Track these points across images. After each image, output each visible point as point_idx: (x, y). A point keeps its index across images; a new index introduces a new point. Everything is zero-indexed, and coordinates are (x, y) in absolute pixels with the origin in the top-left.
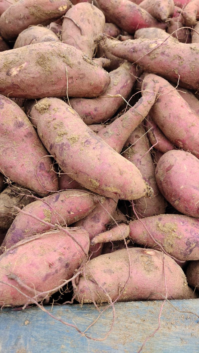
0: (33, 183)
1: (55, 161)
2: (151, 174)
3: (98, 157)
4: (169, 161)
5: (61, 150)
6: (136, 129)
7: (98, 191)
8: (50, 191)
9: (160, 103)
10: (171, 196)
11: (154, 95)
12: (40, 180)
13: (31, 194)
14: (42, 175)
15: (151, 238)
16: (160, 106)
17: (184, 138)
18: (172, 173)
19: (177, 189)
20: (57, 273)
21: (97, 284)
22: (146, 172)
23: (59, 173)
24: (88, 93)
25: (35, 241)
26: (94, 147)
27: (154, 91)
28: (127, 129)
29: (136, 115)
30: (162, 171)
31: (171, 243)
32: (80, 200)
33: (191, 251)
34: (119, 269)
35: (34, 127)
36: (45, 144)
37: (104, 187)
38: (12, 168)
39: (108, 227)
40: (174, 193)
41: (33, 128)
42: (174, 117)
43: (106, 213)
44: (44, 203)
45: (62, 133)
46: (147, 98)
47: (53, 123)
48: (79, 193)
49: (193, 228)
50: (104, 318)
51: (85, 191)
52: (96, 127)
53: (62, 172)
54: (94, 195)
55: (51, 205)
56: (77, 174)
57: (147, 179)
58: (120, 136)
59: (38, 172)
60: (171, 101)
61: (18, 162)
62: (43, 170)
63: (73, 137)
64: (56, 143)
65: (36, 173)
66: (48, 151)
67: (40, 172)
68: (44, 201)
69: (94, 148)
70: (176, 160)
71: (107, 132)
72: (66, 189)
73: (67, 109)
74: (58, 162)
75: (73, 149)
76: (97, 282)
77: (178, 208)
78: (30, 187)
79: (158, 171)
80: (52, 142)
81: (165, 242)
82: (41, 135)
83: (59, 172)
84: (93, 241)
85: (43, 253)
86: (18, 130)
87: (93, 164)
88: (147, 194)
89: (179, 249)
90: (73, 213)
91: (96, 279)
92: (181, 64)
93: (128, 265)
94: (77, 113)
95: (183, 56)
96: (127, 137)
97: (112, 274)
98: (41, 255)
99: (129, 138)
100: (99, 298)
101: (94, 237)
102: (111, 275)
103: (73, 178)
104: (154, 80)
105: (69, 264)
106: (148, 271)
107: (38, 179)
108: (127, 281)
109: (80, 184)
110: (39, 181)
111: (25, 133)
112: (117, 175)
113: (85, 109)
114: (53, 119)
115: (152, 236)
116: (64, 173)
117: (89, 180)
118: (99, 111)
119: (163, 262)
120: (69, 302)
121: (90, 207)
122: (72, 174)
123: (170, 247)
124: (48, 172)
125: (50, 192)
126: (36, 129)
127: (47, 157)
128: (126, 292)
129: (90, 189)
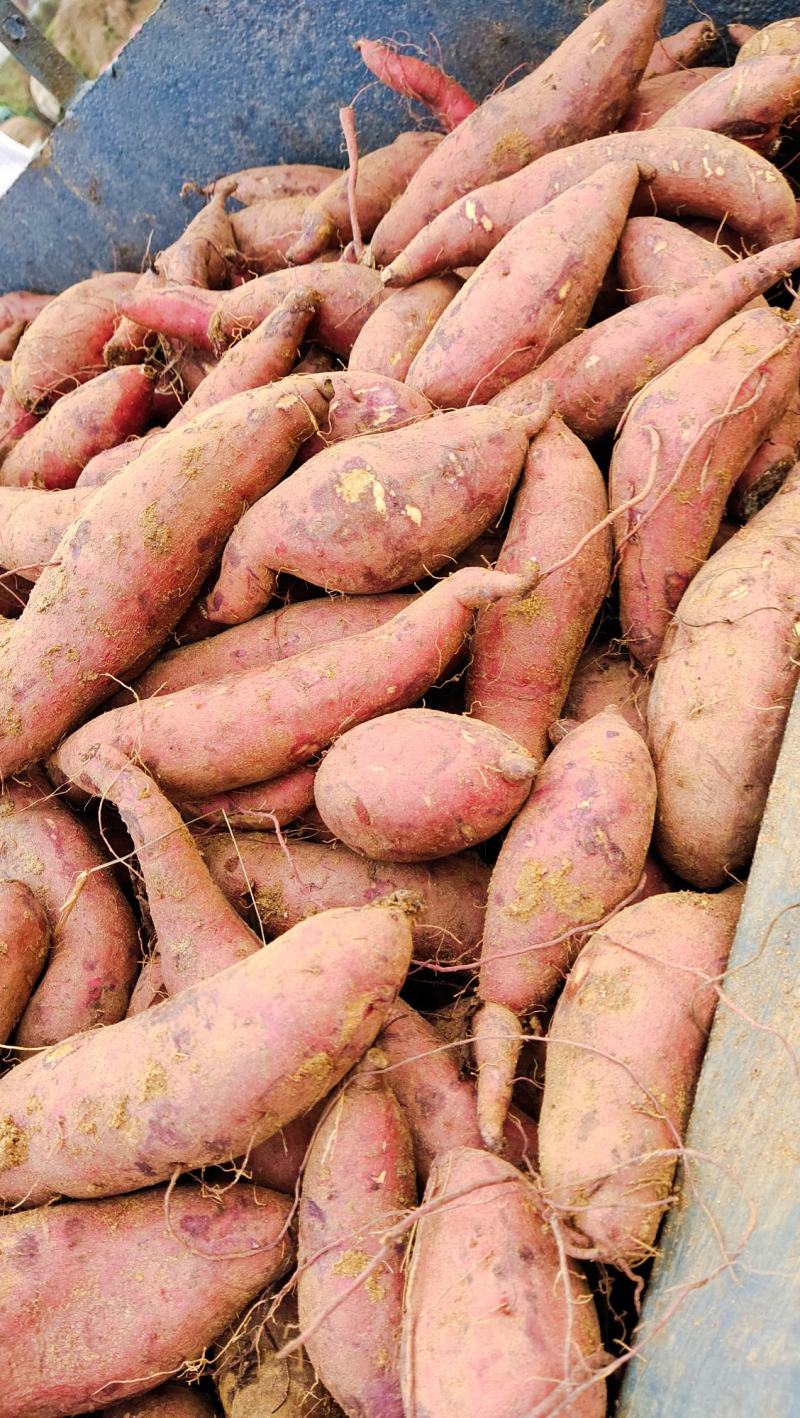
0: (235, 1279)
1: (197, 1172)
2: (363, 868)
3: (240, 1022)
4: (340, 806)
5: (167, 1138)
6: (207, 860)
7: (346, 1062)
8: (286, 1227)
9: (162, 763)
10: (443, 839)
11: (130, 771)
12: (236, 1249)
13: (270, 1303)
14: (222, 1235)
15: (545, 949)
16: (170, 766)
17: (293, 735)
18: (377, 812)
19: (430, 816)
20: (535, 1297)
21: (608, 1177)
22: (349, 880)
23: (240, 1173)
24: (27, 972)
25: (417, 1338)
26: (204, 1023)
27: (119, 767)
28: (194, 890)
29: (165, 849)
30: (362, 835)
31: (576, 896)
32: (349, 1135)
33: (615, 849)
34: (592, 1088)
35: (55, 1204)
36: (127, 1186)
37: (338, 1041)
38: (156, 1337)
39: (467, 1070)
40: (439, 830)
41: (58, 1209)
42: (220, 740)
43: (426, 1061)
44: (316, 1264)
45: (119, 1111)
46: (131, 796)
47: (70, 1132)
48: (326, 1128)
49: (552, 815)
50: (715, 1195)
51: (331, 1105)
52: (145, 988)
53: (239, 1161)
54: (352, 1079)
55: (330, 1242)
56: (264, 1113)
57: (374, 886)
58: (207, 920)
59: (208, 1246)
60: (170, 731)
61: (147, 1306)
62: (207, 1228)
63: (148, 1081)
64: (141, 1147)
65: (210, 1255)
66: (152, 1183)
67: (208, 1240)
68: (309, 1261)
69: (208, 1026)
70: (347, 786)
71: (178, 957)
72: (301, 1168)
73: (47, 1066)
74: (201, 1162)
75: (184, 1097)
76: (603, 1175)
77: (486, 835)
78: (245, 1295)
79: (359, 845)
80: (132, 1159)
81: (569, 912)
82: (90, 1190)
83: (234, 1173)
84: (489, 1141)
85: (460, 1322)
86: (41, 1262)
87: (253, 1050)
88: (408, 913)
89: (600, 880)
90: (383, 1174)
91: (594, 1176)
92: (74, 656)
93: (589, 1056)
94: (76, 1036)
95: (53, 642)
96: (219, 897)
97: (597, 1117)
98: (466, 1330)
99: (226, 892)
100: (654, 1186)
101: (479, 1131)
102: (598, 1123)
103: (273, 1132)
104: (87, 757)
105: (525, 1248)
106: (626, 1001)
107: (231, 1256)
108: (634, 1079)
109: (299, 1117)
110: (240, 1255)
111: (62, 1241)
112: (316, 984)
113: (71, 1003)
114: (59, 1127)
115: (540, 946)
116: (243, 1157)
117: (297, 1078)
118: (99, 955)
119: (616, 944)
120: (637, 1292)
121: (383, 1110)
122: (259, 1129)
123: (586, 904)
124: (222, 1211)
125: (289, 1228)
126: (65, 1200)
127: (172, 1194)
128: (664, 1095)
129: (328, 1086)
